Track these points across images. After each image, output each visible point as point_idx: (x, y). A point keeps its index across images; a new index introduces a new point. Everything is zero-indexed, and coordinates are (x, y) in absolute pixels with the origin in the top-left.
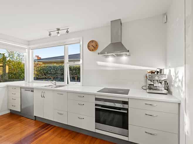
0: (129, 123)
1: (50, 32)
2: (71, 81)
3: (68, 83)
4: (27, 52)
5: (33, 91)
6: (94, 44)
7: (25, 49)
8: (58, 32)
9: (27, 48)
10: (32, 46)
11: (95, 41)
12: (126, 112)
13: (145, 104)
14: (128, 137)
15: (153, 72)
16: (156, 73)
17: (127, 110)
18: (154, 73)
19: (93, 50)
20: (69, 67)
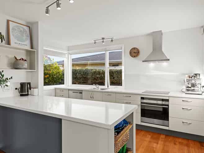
0: (169, 116)
1: (95, 40)
2: (110, 85)
3: (108, 87)
4: (66, 57)
5: (81, 93)
6: (136, 51)
7: (65, 54)
8: (103, 41)
9: (67, 54)
10: (70, 52)
11: (137, 48)
12: (167, 107)
13: (182, 101)
14: (168, 126)
15: (190, 76)
16: (193, 77)
17: (168, 105)
18: (192, 77)
19: (135, 57)
20: (109, 72)
